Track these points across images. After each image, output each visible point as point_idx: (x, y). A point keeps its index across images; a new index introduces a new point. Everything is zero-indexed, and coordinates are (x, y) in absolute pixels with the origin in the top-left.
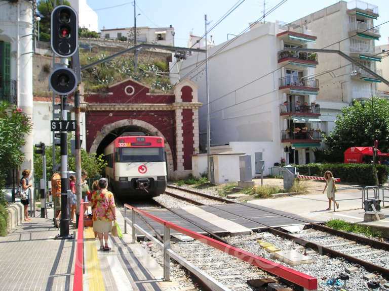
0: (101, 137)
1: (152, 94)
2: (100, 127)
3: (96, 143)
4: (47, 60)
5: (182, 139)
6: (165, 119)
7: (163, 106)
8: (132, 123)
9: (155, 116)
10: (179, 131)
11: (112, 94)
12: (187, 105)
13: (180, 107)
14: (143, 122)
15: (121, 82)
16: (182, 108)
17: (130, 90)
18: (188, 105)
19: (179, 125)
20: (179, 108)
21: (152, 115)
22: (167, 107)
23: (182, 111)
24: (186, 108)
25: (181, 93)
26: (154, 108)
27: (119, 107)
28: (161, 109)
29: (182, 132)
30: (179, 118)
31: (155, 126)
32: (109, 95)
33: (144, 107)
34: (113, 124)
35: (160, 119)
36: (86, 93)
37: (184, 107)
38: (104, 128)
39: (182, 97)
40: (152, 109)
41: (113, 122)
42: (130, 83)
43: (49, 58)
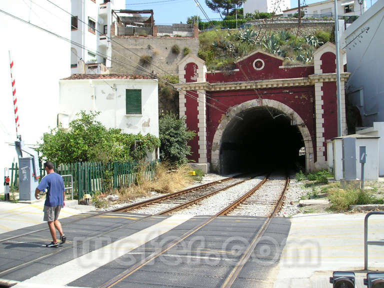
0: (226, 121)
1: (286, 67)
2: (225, 109)
3: (220, 128)
4: (177, 41)
5: (322, 121)
6: (303, 96)
7: (299, 81)
8: (262, 103)
9: (291, 93)
10: (319, 111)
11: (238, 70)
12: (328, 77)
13: (319, 80)
14: (275, 101)
15: (249, 56)
16: (322, 81)
17: (259, 65)
18: (330, 77)
19: (319, 103)
20: (317, 81)
21: (287, 92)
22: (305, 81)
23: (322, 85)
24: (327, 80)
25: (320, 63)
26: (288, 84)
27: (245, 85)
28: (297, 84)
29: (322, 111)
30: (319, 93)
31: (291, 106)
32: (235, 72)
33: (276, 83)
34: (240, 106)
35: (297, 97)
36: (210, 72)
37: (324, 79)
38: (230, 110)
39: (322, 67)
40: (286, 85)
41: (239, 104)
42: (259, 55)
43: (178, 38)
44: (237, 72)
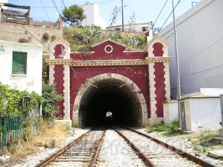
0: (84, 88)
1: (128, 52)
2: (83, 81)
3: (80, 94)
4: (46, 30)
5: (155, 89)
6: (140, 72)
7: (137, 62)
8: (111, 76)
9: (131, 70)
10: (152, 83)
11: (94, 52)
12: (158, 59)
13: (152, 61)
14: (121, 75)
15: (102, 42)
16: (154, 61)
17: (109, 49)
18: (160, 59)
19: (152, 77)
20: (151, 61)
21: (128, 69)
22: (141, 62)
23: (154, 64)
24: (157, 61)
25: (153, 49)
26: (130, 63)
27: (99, 62)
28: (136, 64)
29: (154, 83)
30: (152, 70)
31: (131, 79)
32: (92, 53)
33: (121, 62)
34: (95, 78)
35: (135, 73)
36: (73, 53)
37: (156, 61)
38: (87, 81)
39: (154, 52)
40: (128, 64)
41: (94, 76)
42: (109, 43)
43: (48, 28)
44: (93, 53)
